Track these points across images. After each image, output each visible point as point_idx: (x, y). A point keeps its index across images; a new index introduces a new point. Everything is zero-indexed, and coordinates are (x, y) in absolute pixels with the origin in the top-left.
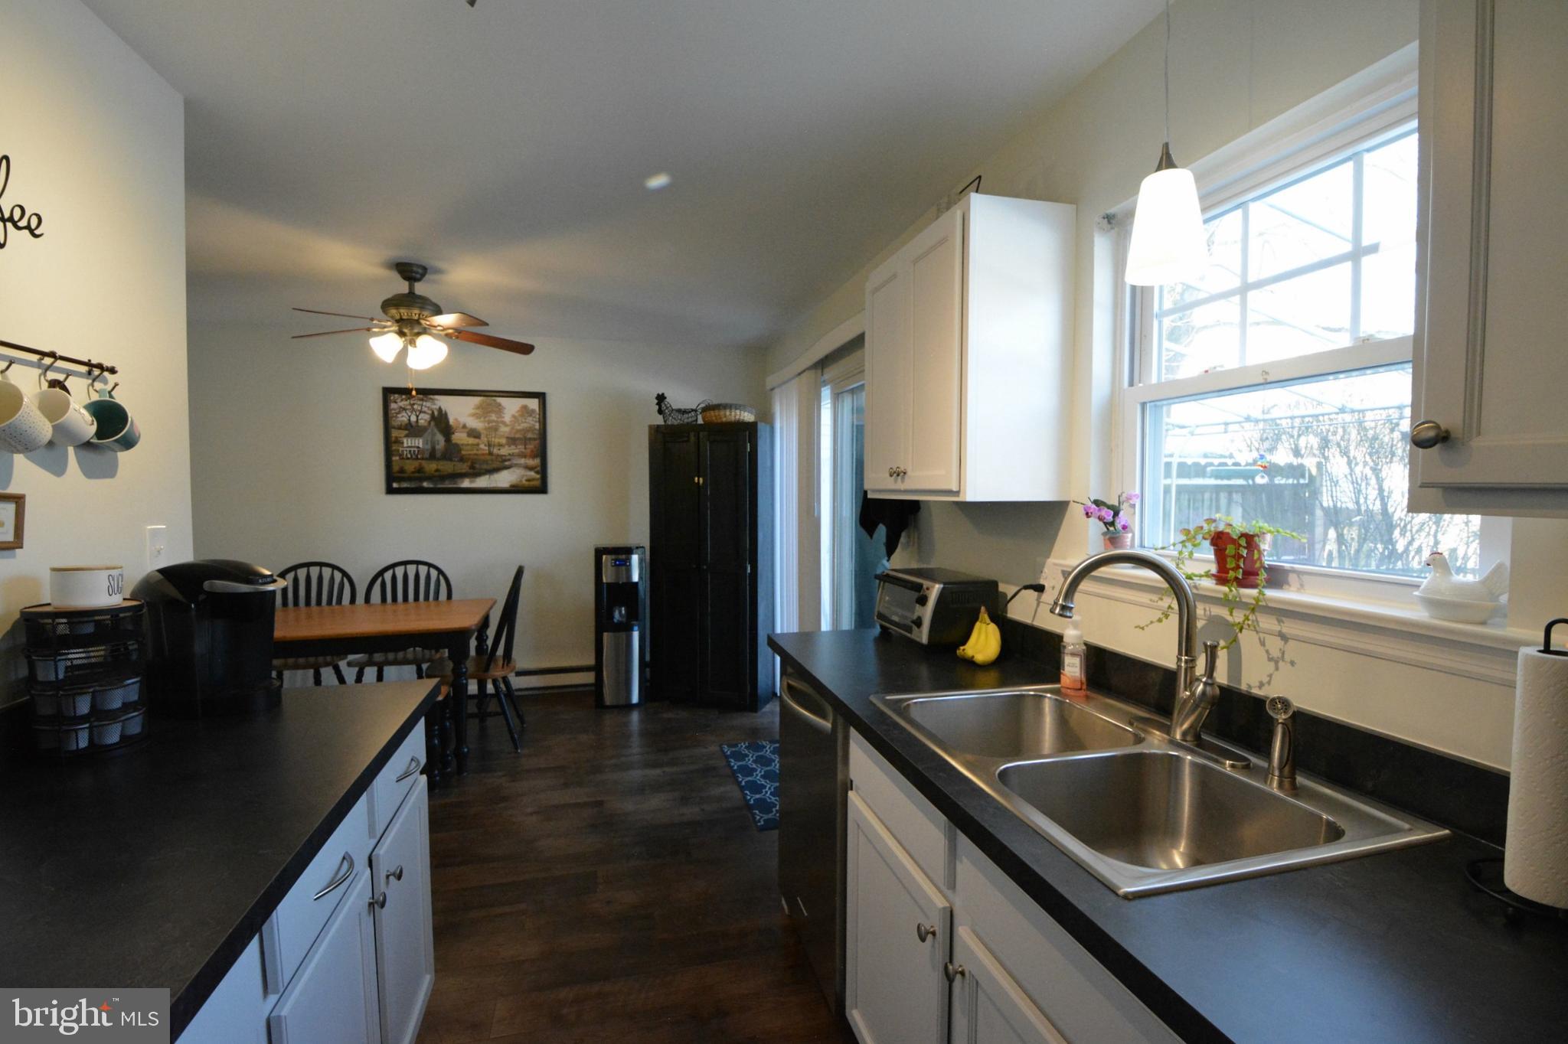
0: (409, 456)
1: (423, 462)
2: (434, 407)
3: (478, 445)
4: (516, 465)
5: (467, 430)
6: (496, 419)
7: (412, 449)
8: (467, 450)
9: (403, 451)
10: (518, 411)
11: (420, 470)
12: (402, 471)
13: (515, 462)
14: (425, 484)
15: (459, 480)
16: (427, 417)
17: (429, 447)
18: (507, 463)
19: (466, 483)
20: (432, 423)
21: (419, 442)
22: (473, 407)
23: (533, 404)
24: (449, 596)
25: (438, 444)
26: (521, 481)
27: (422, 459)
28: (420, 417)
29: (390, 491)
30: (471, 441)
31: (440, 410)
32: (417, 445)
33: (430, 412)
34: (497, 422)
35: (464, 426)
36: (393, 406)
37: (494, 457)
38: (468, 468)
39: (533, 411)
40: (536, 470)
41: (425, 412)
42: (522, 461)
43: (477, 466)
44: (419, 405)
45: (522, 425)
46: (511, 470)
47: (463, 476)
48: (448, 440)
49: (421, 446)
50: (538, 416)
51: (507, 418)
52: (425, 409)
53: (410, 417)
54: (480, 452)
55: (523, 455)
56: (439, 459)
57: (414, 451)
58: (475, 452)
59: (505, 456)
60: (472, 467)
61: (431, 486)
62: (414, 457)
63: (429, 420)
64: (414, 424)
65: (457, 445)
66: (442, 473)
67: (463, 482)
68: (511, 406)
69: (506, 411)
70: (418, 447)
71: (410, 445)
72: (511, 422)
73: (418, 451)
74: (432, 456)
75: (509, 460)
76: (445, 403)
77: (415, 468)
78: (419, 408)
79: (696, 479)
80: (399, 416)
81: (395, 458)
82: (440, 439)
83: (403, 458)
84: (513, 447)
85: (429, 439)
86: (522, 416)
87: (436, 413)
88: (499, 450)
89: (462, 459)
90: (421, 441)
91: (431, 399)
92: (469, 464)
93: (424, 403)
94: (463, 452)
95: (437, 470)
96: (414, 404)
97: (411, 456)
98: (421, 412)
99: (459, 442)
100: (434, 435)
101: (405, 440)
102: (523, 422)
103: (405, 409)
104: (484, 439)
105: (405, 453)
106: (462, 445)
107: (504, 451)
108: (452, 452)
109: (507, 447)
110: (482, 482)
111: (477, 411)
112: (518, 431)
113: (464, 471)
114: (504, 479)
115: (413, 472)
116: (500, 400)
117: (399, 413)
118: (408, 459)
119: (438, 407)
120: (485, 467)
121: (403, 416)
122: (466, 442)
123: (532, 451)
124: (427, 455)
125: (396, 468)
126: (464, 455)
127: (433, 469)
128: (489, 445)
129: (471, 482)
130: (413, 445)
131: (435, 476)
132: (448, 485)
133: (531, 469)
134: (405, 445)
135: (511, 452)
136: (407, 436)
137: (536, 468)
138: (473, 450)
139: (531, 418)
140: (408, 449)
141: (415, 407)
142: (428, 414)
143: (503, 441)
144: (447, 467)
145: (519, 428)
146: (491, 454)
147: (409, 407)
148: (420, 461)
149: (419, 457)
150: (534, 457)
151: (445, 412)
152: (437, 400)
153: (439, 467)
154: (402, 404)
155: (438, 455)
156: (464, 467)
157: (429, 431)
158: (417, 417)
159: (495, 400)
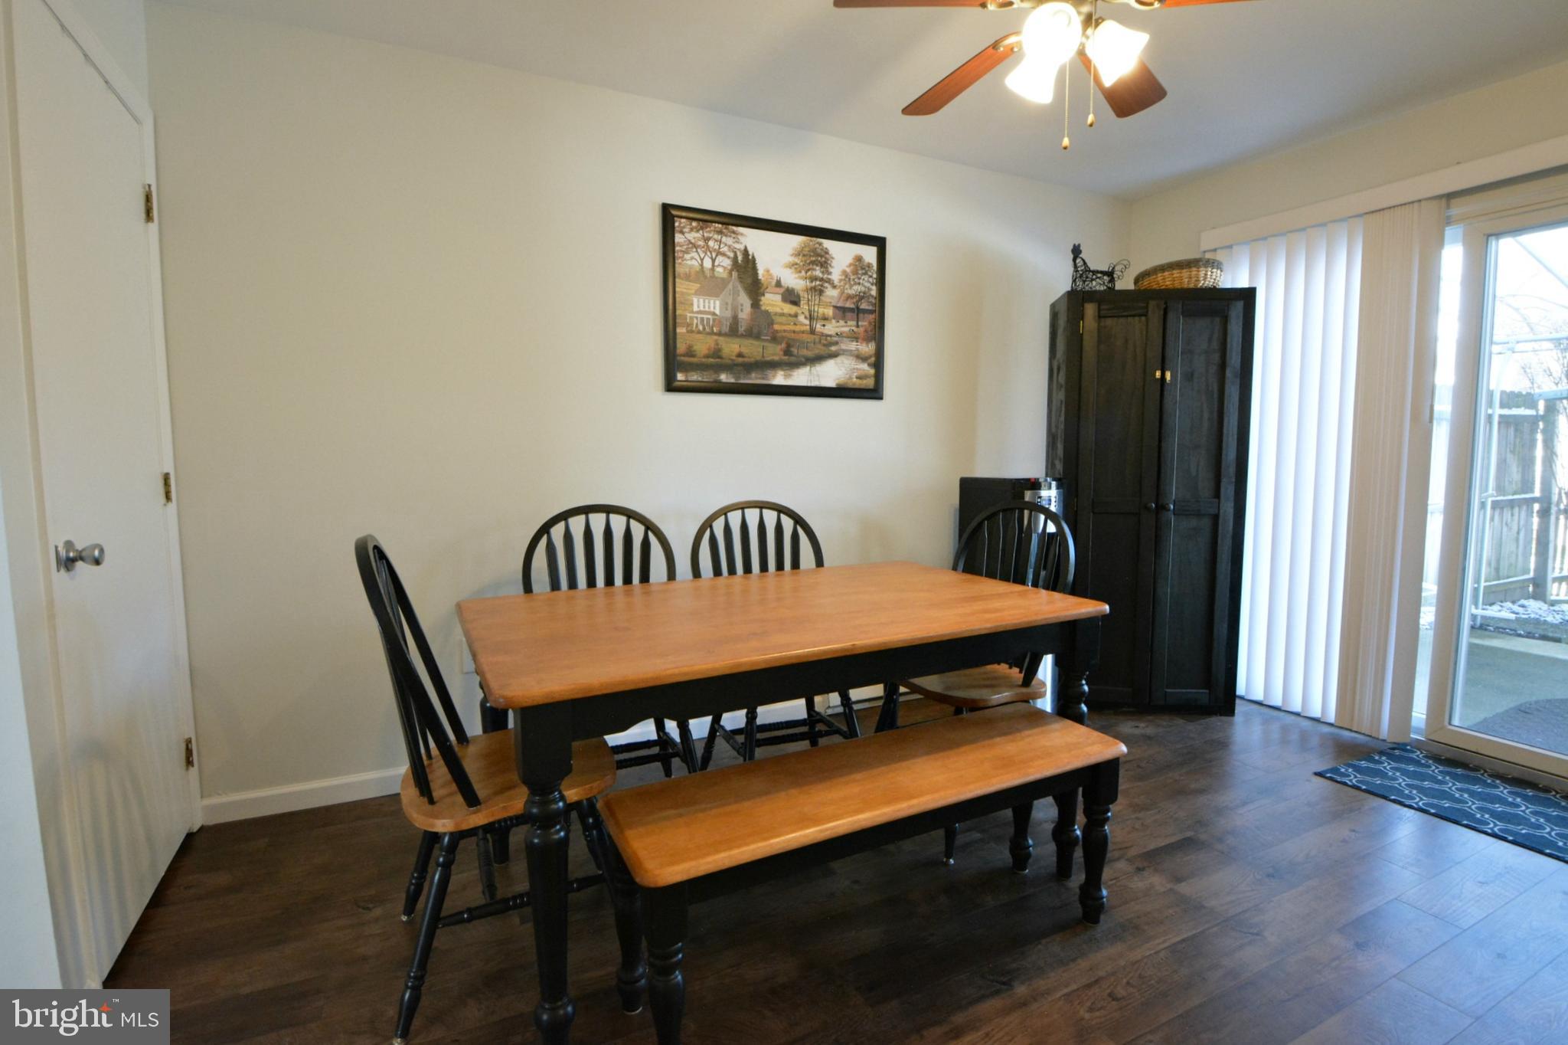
0: (701, 328)
1: (721, 339)
2: (737, 246)
3: (796, 316)
4: (844, 352)
5: (781, 290)
6: (821, 275)
7: (705, 316)
8: (781, 324)
9: (691, 318)
10: (850, 265)
11: (717, 353)
12: (690, 353)
13: (843, 346)
14: (724, 377)
15: (770, 373)
16: (727, 263)
17: (729, 314)
18: (833, 348)
19: (779, 379)
20: (735, 274)
21: (715, 306)
22: (791, 252)
23: (870, 254)
24: (820, 562)
25: (742, 310)
26: (851, 378)
27: (719, 334)
28: (716, 264)
29: (671, 386)
30: (789, 309)
31: (746, 252)
32: (712, 309)
33: (731, 255)
34: (822, 280)
35: (778, 284)
36: (679, 238)
37: (817, 338)
38: (782, 353)
39: (869, 265)
40: (869, 361)
41: (724, 255)
42: (853, 346)
43: (794, 350)
44: (716, 241)
45: (855, 287)
46: (839, 359)
47: (774, 365)
48: (756, 305)
49: (717, 312)
50: (875, 276)
51: (836, 275)
52: (724, 249)
53: (702, 260)
54: (797, 328)
55: (854, 337)
56: (742, 336)
57: (708, 319)
58: (792, 327)
59: (831, 336)
60: (787, 352)
61: (732, 380)
62: (707, 329)
63: (729, 267)
64: (708, 273)
65: (767, 312)
66: (746, 360)
67: (774, 376)
68: (842, 254)
69: (834, 263)
70: (714, 314)
71: (702, 309)
72: (841, 280)
73: (714, 320)
74: (733, 331)
75: (836, 343)
76: (754, 240)
77: (709, 349)
78: (717, 247)
79: (1158, 374)
80: (687, 256)
81: (680, 330)
82: (745, 301)
83: (692, 332)
84: (842, 323)
85: (730, 302)
86: (855, 273)
87: (740, 258)
88: (824, 325)
89: (775, 339)
90: (718, 303)
91: (734, 232)
92: (784, 345)
93: (724, 239)
94: (776, 327)
95: (740, 355)
96: (709, 239)
97: (704, 329)
98: (719, 253)
99: (770, 309)
100: (736, 294)
101: (695, 300)
102: (855, 284)
103: (695, 246)
104: (804, 306)
105: (695, 321)
106: (776, 314)
107: (831, 328)
108: (761, 327)
109: (834, 321)
110: (801, 377)
111: (797, 260)
112: (849, 297)
113: (776, 358)
114: (829, 374)
115: (707, 356)
116: (828, 244)
117: (686, 252)
118: (699, 332)
119: (742, 248)
120: (805, 352)
121: (692, 258)
122: (778, 310)
123: (866, 331)
124: (726, 329)
125: (681, 347)
126: (777, 331)
127: (734, 354)
128: (811, 318)
129: (787, 376)
130: (707, 309)
131: (737, 365)
132: (754, 379)
133: (862, 358)
134: (695, 309)
135: (838, 330)
136: (698, 293)
137: (870, 357)
138: (789, 324)
139: (866, 278)
140: (699, 316)
141: (711, 243)
142: (729, 258)
143: (830, 312)
144: (752, 349)
145: (851, 292)
146: (812, 331)
147: (701, 243)
148: (716, 337)
149: (715, 330)
150: (867, 340)
151: (753, 257)
152: (742, 234)
153: (744, 350)
154: (693, 236)
155: (742, 330)
156: (774, 352)
157: (730, 286)
158: (713, 261)
159: (820, 244)
